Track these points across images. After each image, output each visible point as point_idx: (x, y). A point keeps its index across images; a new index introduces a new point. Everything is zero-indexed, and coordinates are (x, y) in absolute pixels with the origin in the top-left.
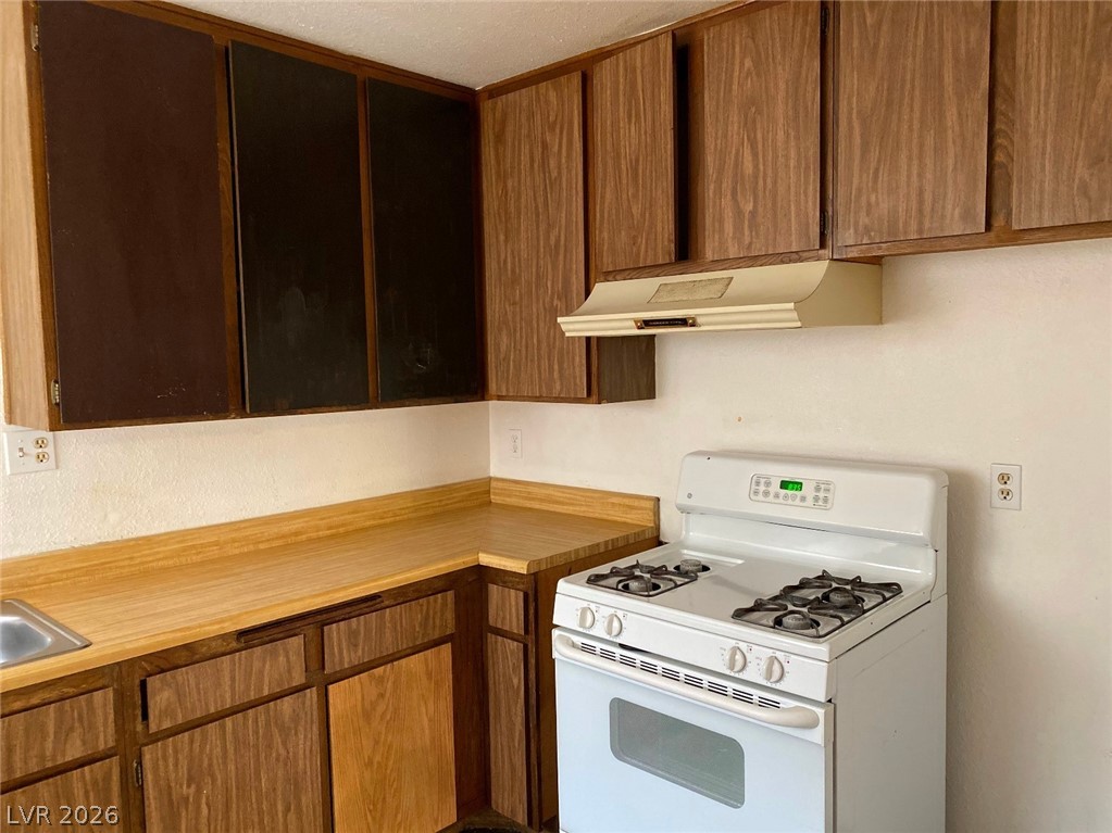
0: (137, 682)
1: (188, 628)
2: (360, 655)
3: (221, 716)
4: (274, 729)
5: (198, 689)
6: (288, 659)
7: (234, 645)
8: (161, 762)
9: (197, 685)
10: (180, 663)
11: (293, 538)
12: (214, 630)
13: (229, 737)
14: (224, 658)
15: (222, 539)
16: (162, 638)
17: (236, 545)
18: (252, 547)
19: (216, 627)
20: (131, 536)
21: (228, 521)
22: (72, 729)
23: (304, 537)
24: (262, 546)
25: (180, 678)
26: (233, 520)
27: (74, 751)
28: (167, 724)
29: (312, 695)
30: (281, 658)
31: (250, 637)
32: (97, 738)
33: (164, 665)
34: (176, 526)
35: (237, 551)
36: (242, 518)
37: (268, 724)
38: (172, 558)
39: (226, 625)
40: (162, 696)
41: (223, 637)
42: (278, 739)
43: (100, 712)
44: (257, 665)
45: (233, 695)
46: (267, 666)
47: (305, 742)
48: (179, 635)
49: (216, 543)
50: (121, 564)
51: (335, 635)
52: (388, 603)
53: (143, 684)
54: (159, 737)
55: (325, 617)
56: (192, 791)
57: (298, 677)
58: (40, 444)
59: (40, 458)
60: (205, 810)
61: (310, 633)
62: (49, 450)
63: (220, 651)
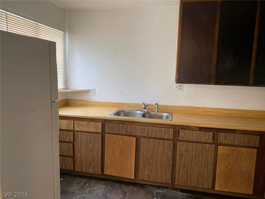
0: (178, 130)
1: (188, 123)
2: (227, 142)
3: (193, 142)
4: (204, 150)
5: (189, 135)
6: (209, 136)
7: (198, 129)
8: (180, 146)
9: (189, 134)
10: (186, 129)
11: (230, 115)
12: (193, 125)
13: (194, 147)
14: (195, 131)
15: (212, 111)
16: (183, 123)
17: (215, 113)
18: (219, 115)
19: (193, 124)
20: (194, 106)
21: (215, 108)
22: (166, 133)
23: (233, 115)
24: (221, 115)
25: (185, 132)
26: (216, 108)
27: (166, 137)
28: (182, 139)
29: (213, 146)
30: (207, 136)
31: (201, 129)
32: (170, 136)
33: (183, 128)
34: (203, 106)
35: (215, 114)
36: (218, 108)
37: (203, 147)
38: (201, 112)
39: (195, 125)
40: (182, 133)
41: (196, 127)
42: (204, 152)
43: (171, 132)
44: (201, 135)
45: (196, 139)
46: (204, 136)
47: (210, 155)
48: (186, 123)
49: (211, 112)
50: (191, 111)
51: (221, 135)
52: (238, 133)
53: (179, 130)
54: (180, 141)
55: (219, 130)
56: (185, 153)
57: (211, 141)
58: (180, 86)
59: (180, 89)
60: (187, 158)
61: (215, 133)
62: (181, 87)
63: (195, 129)
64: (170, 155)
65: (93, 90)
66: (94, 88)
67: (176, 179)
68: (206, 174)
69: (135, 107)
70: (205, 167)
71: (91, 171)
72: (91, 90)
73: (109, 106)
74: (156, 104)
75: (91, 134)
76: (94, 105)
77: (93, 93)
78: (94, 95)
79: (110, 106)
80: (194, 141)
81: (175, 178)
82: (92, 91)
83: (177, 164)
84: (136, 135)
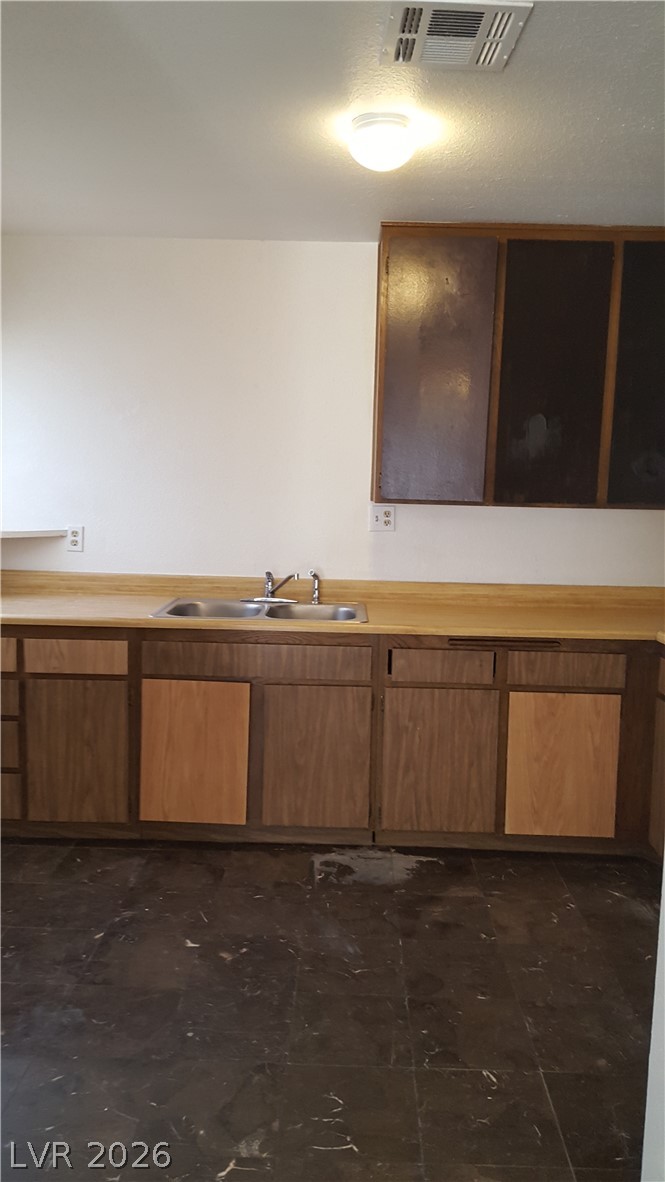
0: (387, 649)
3: (432, 686)
4: (467, 709)
5: (421, 665)
6: (482, 665)
7: (447, 646)
8: (394, 701)
9: (421, 661)
10: (412, 646)
13: (436, 702)
14: (438, 651)
22: (349, 664)
24: (520, 605)
25: (410, 655)
27: (349, 676)
28: (402, 679)
29: (496, 694)
30: (476, 664)
31: (455, 642)
32: (362, 673)
33: (403, 645)
35: (500, 605)
37: (463, 701)
38: (455, 599)
40: (400, 662)
41: (440, 637)
42: (468, 716)
43: (364, 660)
44: (459, 662)
45: (442, 675)
46: (466, 666)
49: (487, 596)
50: (424, 596)
51: (517, 657)
52: (565, 649)
53: (390, 652)
54: (395, 685)
55: (510, 644)
56: (411, 725)
57: (488, 679)
58: (387, 514)
59: (387, 523)
60: (417, 739)
61: (500, 652)
62: (391, 519)
63: (437, 646)
64: (364, 731)
65: (75, 534)
66: (77, 527)
67: (385, 814)
68: (474, 785)
69: (235, 589)
70: (471, 765)
71: (89, 814)
72: (69, 533)
73: (139, 589)
74: (315, 576)
75: (89, 683)
76: (82, 588)
77: (75, 543)
78: (80, 549)
79: (143, 589)
80: (439, 683)
81: (380, 810)
82: (70, 538)
83: (387, 762)
84: (251, 675)
